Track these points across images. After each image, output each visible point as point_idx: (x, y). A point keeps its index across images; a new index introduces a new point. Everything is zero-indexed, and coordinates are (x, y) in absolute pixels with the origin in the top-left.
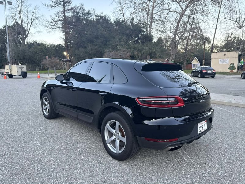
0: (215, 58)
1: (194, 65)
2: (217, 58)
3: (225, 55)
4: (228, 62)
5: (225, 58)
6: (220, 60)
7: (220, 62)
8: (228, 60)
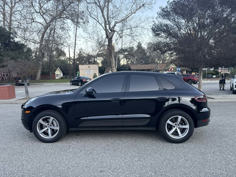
0: (82, 69)
1: (57, 75)
2: (84, 69)
3: (89, 67)
4: (92, 73)
5: (89, 69)
6: (86, 71)
7: (86, 73)
8: (92, 71)
